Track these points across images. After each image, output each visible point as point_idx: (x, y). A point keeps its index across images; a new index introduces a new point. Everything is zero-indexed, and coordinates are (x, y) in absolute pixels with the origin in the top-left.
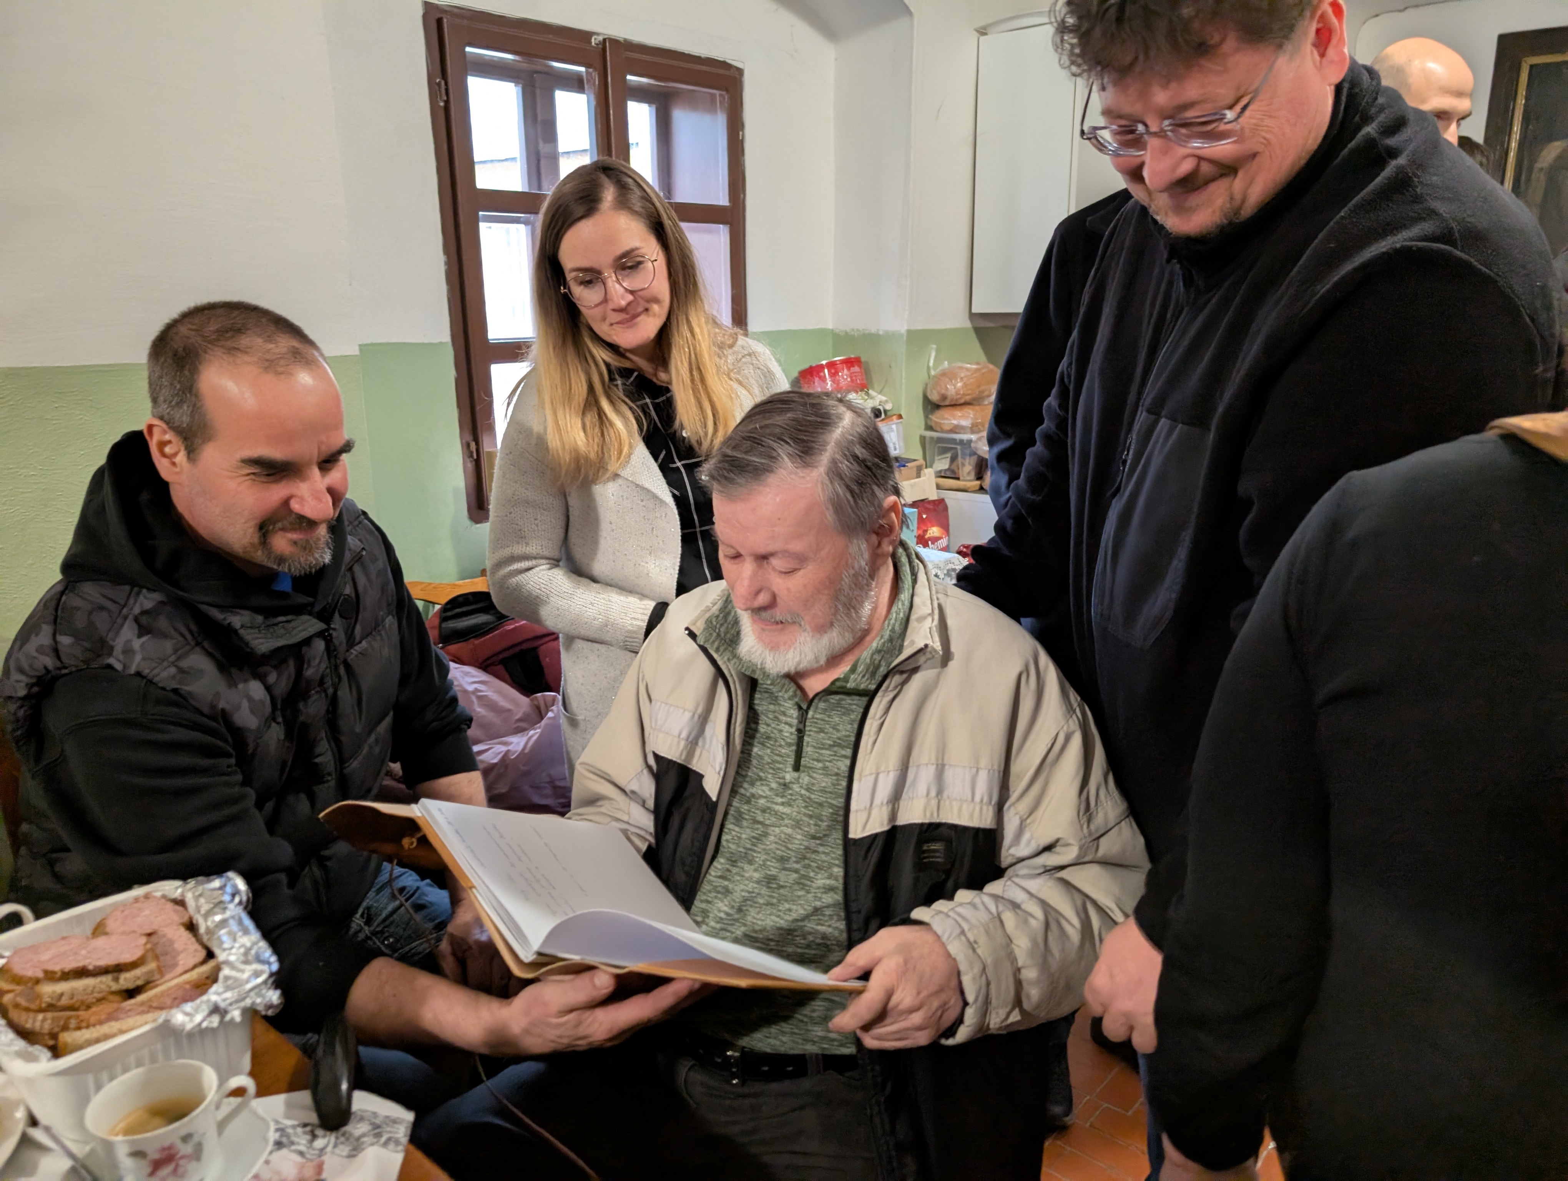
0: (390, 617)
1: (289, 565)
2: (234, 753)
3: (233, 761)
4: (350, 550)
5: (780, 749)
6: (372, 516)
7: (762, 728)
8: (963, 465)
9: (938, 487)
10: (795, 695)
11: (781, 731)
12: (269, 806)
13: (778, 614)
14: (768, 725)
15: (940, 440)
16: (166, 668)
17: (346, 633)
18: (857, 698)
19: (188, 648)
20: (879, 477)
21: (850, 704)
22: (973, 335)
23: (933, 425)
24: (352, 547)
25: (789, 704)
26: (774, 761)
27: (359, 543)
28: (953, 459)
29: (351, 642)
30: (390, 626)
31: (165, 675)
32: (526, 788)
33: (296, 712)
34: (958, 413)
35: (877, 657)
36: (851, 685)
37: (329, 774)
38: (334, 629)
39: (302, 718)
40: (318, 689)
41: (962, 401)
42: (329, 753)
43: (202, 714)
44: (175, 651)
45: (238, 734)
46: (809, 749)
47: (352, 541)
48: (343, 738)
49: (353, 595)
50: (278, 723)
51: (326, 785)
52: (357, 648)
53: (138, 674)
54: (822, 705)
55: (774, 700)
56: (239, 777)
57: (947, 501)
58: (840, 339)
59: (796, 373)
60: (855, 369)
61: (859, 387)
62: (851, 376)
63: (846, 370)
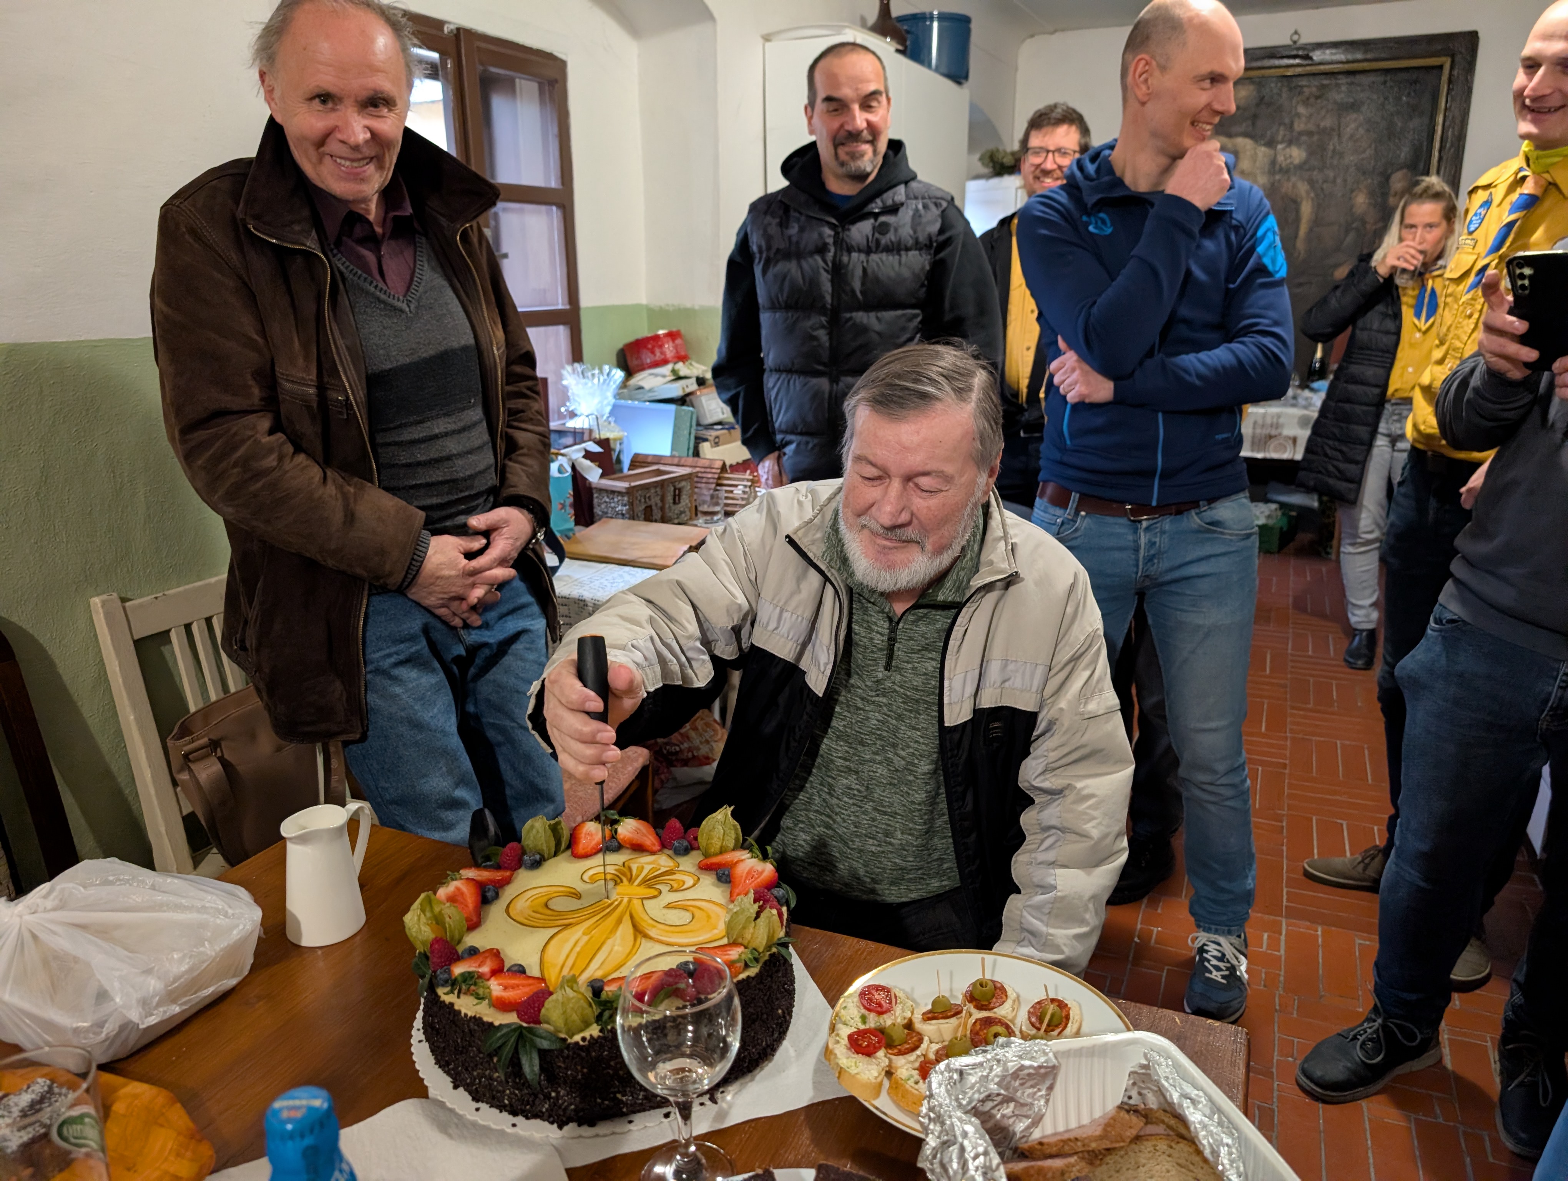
5: (871, 654)
11: (871, 639)
21: (935, 615)
25: (880, 616)
26: (866, 665)
35: (962, 574)
36: (940, 598)
54: (911, 618)
58: (655, 314)
59: (620, 345)
60: (678, 341)
61: (682, 358)
62: (676, 347)
63: (671, 344)
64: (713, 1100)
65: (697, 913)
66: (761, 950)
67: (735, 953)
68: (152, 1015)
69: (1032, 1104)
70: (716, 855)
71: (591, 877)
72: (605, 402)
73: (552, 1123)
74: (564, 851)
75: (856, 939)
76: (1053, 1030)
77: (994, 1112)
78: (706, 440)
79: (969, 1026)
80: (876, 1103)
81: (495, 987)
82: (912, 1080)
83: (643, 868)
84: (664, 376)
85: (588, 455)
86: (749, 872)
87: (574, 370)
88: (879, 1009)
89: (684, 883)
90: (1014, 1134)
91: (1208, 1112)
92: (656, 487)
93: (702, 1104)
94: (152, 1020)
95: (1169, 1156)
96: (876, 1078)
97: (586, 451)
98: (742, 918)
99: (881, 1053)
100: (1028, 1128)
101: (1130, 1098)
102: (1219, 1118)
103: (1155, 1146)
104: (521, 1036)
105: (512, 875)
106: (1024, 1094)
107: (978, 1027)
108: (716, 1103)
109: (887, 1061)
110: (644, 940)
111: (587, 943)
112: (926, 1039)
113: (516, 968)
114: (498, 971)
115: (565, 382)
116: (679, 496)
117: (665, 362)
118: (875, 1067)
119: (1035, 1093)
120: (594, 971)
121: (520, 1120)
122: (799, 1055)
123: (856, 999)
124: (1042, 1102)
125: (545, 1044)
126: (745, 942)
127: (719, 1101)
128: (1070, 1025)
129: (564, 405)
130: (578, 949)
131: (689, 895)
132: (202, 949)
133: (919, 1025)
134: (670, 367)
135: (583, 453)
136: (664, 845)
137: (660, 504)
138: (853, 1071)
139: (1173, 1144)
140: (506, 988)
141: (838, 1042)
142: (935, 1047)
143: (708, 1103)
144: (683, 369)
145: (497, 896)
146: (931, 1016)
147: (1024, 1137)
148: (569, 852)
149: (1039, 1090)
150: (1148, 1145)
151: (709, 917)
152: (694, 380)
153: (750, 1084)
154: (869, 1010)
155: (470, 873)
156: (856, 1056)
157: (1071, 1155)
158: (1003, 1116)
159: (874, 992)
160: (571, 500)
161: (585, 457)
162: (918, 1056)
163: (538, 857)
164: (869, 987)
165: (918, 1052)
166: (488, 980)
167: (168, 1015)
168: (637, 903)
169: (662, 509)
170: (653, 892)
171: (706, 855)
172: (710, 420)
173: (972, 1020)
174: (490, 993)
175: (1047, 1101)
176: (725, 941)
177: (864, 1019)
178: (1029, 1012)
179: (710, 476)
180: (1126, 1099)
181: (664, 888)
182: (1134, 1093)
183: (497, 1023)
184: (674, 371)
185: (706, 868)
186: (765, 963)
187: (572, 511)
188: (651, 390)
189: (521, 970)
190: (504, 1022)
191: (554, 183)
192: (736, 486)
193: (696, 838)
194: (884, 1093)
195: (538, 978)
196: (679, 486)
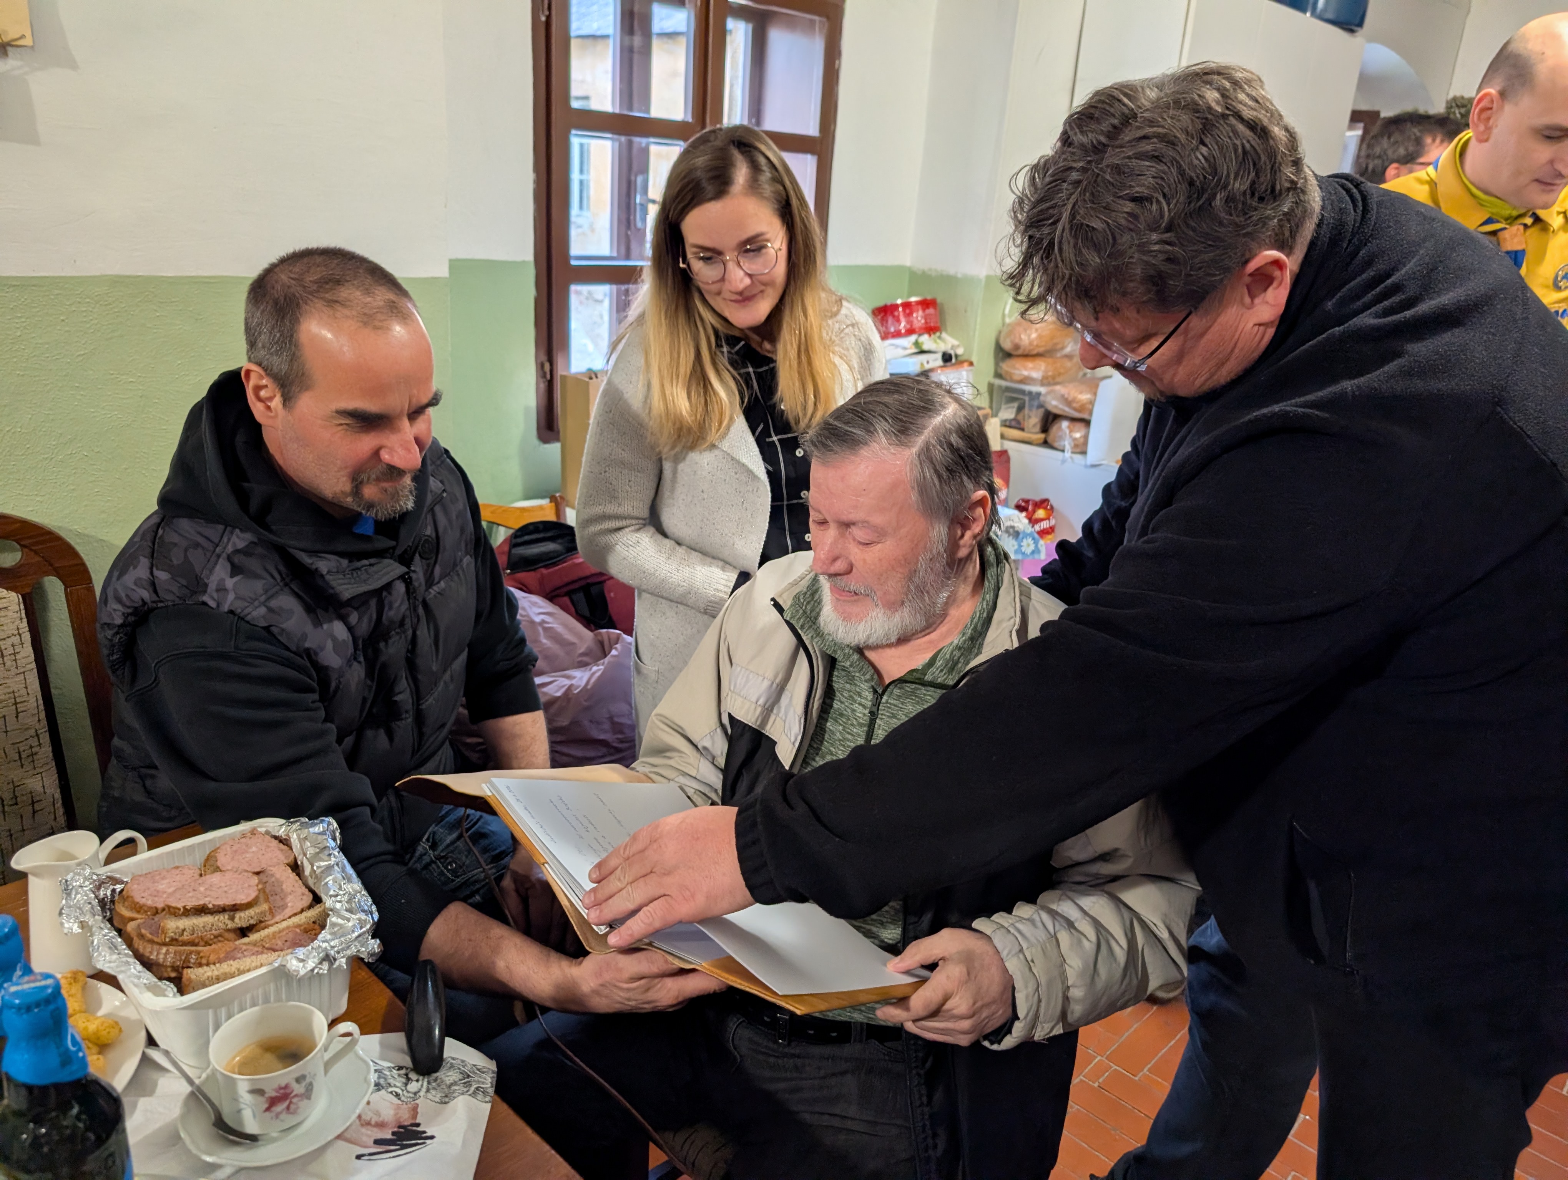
0: (468, 557)
1: (377, 511)
2: (317, 688)
3: (316, 696)
4: (431, 491)
5: (851, 728)
6: (453, 454)
7: (836, 705)
8: (1030, 417)
9: (1003, 437)
10: (872, 679)
11: (854, 711)
12: (349, 740)
13: (852, 583)
14: (842, 703)
15: (1008, 389)
16: (257, 607)
17: (425, 574)
18: (932, 689)
19: (278, 588)
20: (971, 468)
21: (925, 694)
23: (1003, 373)
24: (433, 488)
25: (865, 686)
26: (845, 739)
27: (440, 485)
28: (1020, 409)
29: (430, 582)
30: (468, 564)
31: (258, 614)
32: (586, 723)
33: (377, 652)
34: (1030, 365)
35: (957, 654)
36: (928, 677)
37: (407, 712)
38: (414, 571)
39: (383, 658)
40: (398, 630)
41: (1035, 352)
42: (408, 691)
43: (287, 649)
44: (266, 591)
45: (322, 671)
46: (880, 732)
47: (434, 484)
48: (420, 677)
49: (434, 535)
50: (359, 662)
51: (403, 722)
52: (435, 588)
53: (231, 612)
54: (897, 691)
55: (851, 680)
56: (322, 714)
57: (1010, 453)
58: (917, 278)
60: (931, 311)
61: (931, 329)
62: (927, 317)
63: (920, 313)
117: (910, 332)
134: (913, 338)
144: (926, 341)
152: (939, 356)
184: (916, 344)
191: (812, 131)
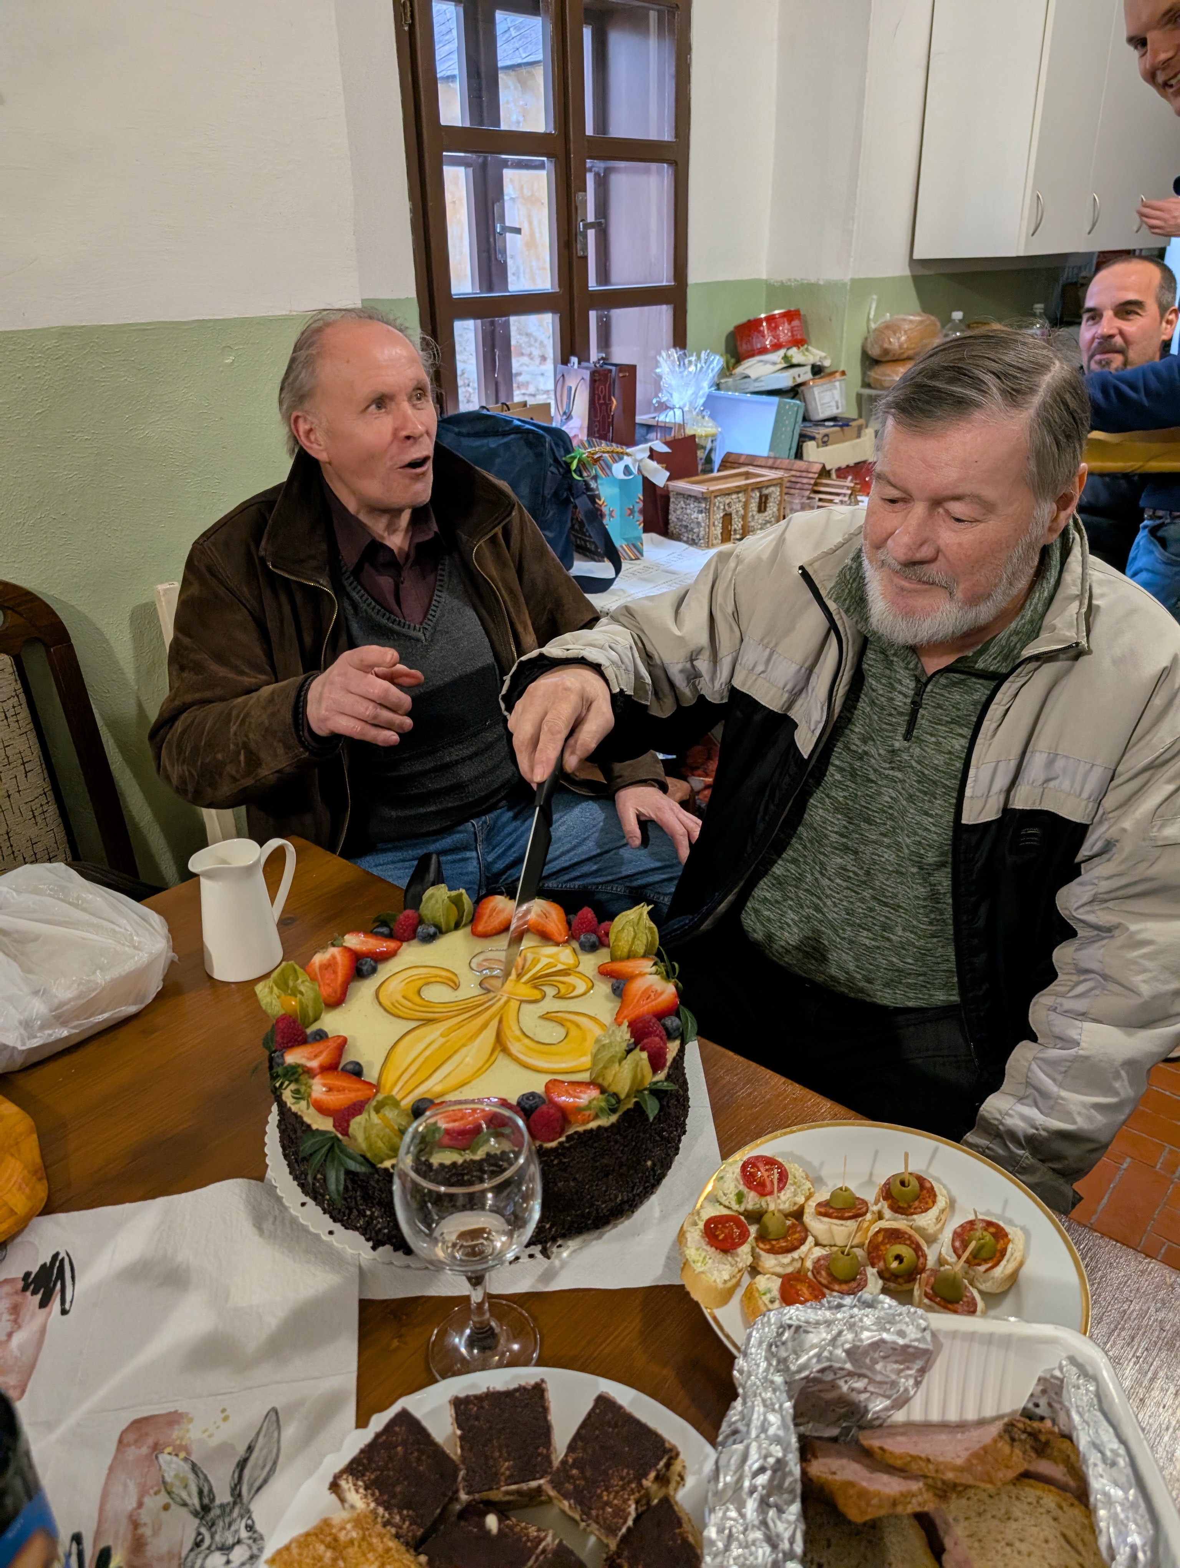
10: (916, 668)
21: (974, 683)
22: (910, 284)
23: (872, 381)
25: (906, 674)
35: (1014, 639)
36: (980, 666)
41: (905, 356)
46: (924, 722)
54: (943, 681)
58: (775, 290)
59: (731, 328)
60: (796, 323)
61: (798, 342)
62: (792, 330)
63: (786, 324)
64: (545, 1253)
65: (574, 1032)
66: (622, 1096)
67: (587, 1097)
68: (35, 1037)
69: (894, 1384)
70: (622, 959)
71: (479, 965)
72: (701, 393)
73: (368, 1240)
74: (465, 925)
75: (783, 1079)
76: (979, 1265)
77: (841, 1383)
78: (813, 438)
79: (870, 1234)
80: (718, 1312)
81: (318, 1088)
82: (768, 1296)
83: (539, 961)
84: (775, 364)
85: (653, 455)
86: (646, 991)
87: (669, 356)
88: (759, 1188)
89: (574, 988)
90: (867, 1411)
91: (1123, 1480)
92: (738, 493)
93: (531, 1256)
94: (35, 1043)
95: (1055, 1519)
96: (725, 1282)
97: (651, 450)
98: (606, 1055)
99: (745, 1250)
100: (886, 1409)
101: (1037, 1405)
102: (1136, 1497)
103: (1039, 1499)
104: (332, 1148)
105: (399, 948)
106: (884, 1369)
107: (880, 1238)
108: (548, 1258)
109: (750, 1260)
110: (501, 1055)
111: (443, 1044)
112: (810, 1239)
113: (350, 1067)
114: (330, 1068)
115: (658, 370)
116: (766, 503)
117: (777, 347)
118: (728, 1267)
119: (902, 1371)
120: (431, 1087)
121: (337, 1227)
122: (664, 1218)
123: (738, 1170)
124: (911, 1382)
125: (353, 1166)
126: (605, 1084)
127: (553, 1257)
128: (1003, 1263)
129: (657, 396)
130: (428, 1053)
131: (571, 1005)
132: (92, 978)
133: (809, 1219)
134: (782, 352)
135: (648, 454)
136: (573, 934)
137: (742, 512)
138: (698, 1267)
139: (1064, 1504)
140: (330, 1090)
141: (696, 1224)
142: (818, 1252)
143: (539, 1256)
144: (796, 355)
145: (374, 970)
146: (827, 1210)
147: (878, 1418)
148: (468, 929)
149: (908, 1368)
150: (1031, 1492)
151: (584, 1039)
152: (808, 369)
153: (594, 1242)
154: (749, 1188)
155: (354, 941)
156: (708, 1248)
157: (916, 1478)
158: (853, 1390)
159: (760, 1165)
160: (641, 505)
161: (651, 457)
162: (793, 1260)
163: (432, 930)
164: (757, 1158)
165: (795, 1255)
166: (313, 1077)
167: (53, 1038)
168: (514, 1004)
169: (744, 517)
170: (537, 994)
171: (614, 959)
172: (822, 415)
173: (875, 1228)
174: (310, 1095)
175: (917, 1384)
176: (585, 1077)
177: (740, 1197)
178: (955, 1233)
179: (805, 481)
180: (1030, 1405)
181: (550, 991)
182: (1043, 1402)
183: (314, 1127)
184: (786, 358)
185: (605, 973)
186: (627, 1113)
187: (641, 518)
188: (756, 380)
189: (357, 1071)
190: (322, 1128)
191: (667, 135)
192: (838, 494)
193: (607, 934)
194: (735, 1302)
195: (369, 1084)
196: (765, 492)
